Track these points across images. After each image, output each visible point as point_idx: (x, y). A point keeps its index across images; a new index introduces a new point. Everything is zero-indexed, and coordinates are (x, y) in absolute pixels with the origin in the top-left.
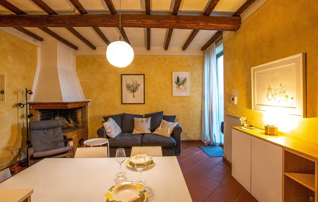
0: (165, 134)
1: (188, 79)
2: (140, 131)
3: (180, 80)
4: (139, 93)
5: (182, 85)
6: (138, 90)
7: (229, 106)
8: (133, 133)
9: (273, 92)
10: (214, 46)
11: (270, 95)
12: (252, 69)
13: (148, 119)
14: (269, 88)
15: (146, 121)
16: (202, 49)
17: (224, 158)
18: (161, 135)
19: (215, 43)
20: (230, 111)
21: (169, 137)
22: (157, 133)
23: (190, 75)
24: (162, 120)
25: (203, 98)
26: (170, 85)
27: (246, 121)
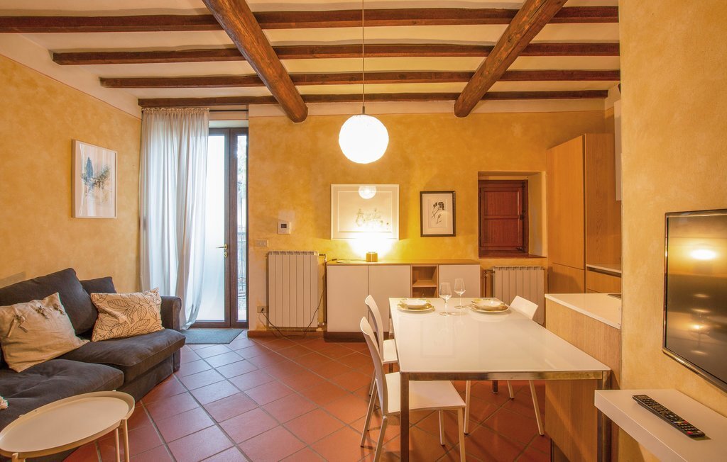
0: (150, 325)
1: (112, 172)
3: (95, 172)
5: (99, 186)
7: (267, 239)
8: (20, 368)
9: (365, 217)
10: (205, 116)
11: (360, 220)
12: (333, 186)
13: (51, 301)
14: (360, 213)
15: (56, 309)
16: (143, 103)
17: (253, 332)
18: (135, 332)
19: (210, 111)
20: (271, 246)
21: (163, 328)
22: (117, 332)
23: (118, 161)
24: (95, 296)
25: (142, 223)
26: (64, 181)
27: (325, 255)
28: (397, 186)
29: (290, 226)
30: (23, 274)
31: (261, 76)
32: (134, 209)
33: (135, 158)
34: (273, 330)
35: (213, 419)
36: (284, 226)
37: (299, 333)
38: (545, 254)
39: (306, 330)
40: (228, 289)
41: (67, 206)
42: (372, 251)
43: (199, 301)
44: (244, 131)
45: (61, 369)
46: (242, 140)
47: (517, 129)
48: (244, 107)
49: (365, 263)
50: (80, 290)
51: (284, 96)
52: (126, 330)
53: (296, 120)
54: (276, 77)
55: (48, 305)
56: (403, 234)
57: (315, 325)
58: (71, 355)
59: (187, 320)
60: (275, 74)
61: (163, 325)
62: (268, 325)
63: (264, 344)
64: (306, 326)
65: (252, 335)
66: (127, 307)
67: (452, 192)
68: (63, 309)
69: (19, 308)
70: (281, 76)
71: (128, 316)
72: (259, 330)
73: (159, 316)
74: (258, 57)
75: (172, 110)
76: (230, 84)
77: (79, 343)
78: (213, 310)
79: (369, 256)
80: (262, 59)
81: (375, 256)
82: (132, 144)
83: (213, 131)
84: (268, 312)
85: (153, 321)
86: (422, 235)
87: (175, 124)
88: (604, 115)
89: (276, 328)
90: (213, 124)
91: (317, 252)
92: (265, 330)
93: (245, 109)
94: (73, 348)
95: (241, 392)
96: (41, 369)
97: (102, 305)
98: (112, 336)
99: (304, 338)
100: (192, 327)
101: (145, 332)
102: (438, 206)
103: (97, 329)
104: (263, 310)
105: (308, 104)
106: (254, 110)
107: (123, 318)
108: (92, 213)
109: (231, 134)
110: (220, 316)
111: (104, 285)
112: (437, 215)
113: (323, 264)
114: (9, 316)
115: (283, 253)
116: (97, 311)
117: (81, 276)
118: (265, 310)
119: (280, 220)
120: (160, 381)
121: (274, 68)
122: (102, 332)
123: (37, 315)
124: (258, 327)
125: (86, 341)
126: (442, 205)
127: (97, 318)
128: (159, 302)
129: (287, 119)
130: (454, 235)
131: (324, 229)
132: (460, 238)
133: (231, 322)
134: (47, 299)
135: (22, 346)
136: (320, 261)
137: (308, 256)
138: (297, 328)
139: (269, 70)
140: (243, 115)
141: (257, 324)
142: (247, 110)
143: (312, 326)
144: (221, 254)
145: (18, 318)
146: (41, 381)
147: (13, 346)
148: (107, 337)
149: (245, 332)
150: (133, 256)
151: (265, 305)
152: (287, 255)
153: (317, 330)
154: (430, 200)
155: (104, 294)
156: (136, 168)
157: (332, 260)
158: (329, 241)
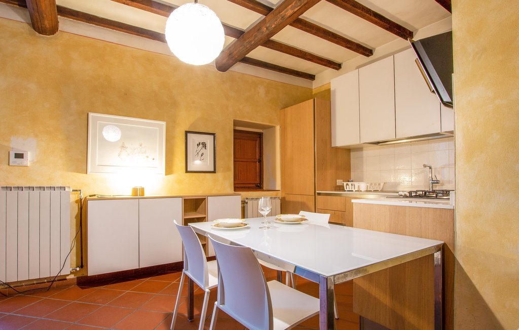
9: (129, 151)
11: (124, 154)
12: (91, 115)
14: (123, 147)
27: (80, 191)
28: (164, 123)
29: (29, 156)
36: (20, 156)
37: (41, 286)
38: (278, 187)
39: (52, 281)
42: (138, 185)
47: (262, 91)
49: (132, 197)
56: (169, 170)
57: (67, 271)
64: (54, 275)
67: (213, 134)
79: (135, 191)
81: (142, 190)
86: (187, 171)
88: (312, 92)
91: (69, 187)
99: (48, 289)
102: (201, 146)
105: (60, 18)
112: (200, 154)
113: (77, 202)
115: (19, 188)
119: (14, 149)
126: (204, 145)
130: (214, 172)
131: (80, 162)
132: (219, 175)
136: (74, 198)
137: (58, 191)
138: (39, 279)
143: (62, 273)
152: (26, 191)
153: (67, 278)
154: (194, 139)
157: (90, 196)
158: (85, 175)
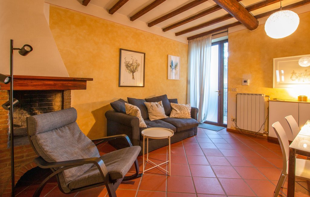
0: (187, 116)
1: (179, 64)
2: (159, 116)
3: (173, 64)
4: (139, 74)
5: (175, 69)
6: (137, 71)
7: (237, 88)
8: (152, 120)
9: (297, 75)
10: (210, 38)
11: (294, 77)
12: (274, 59)
13: (160, 103)
14: (293, 73)
15: (161, 105)
16: (189, 39)
17: (229, 129)
18: (182, 117)
19: (212, 35)
20: (238, 91)
21: (191, 118)
22: (176, 116)
23: (181, 60)
24: (172, 104)
25: (188, 82)
26: (165, 68)
27: (269, 96)
29: (249, 81)
30: (155, 95)
31: (230, 13)
32: (185, 77)
33: (186, 59)
34: (239, 130)
35: (204, 154)
36: (245, 81)
37: (252, 134)
39: (256, 134)
40: (219, 109)
41: (166, 76)
42: (303, 94)
43: (207, 112)
44: (226, 41)
45: (160, 122)
46: (226, 45)
48: (226, 30)
49: (297, 101)
50: (168, 101)
51: (243, 18)
52: (179, 116)
53: (251, 29)
54: (236, 10)
55: (159, 104)
57: (262, 132)
58: (163, 120)
59: (203, 119)
60: (236, 9)
61: (191, 117)
62: (236, 127)
63: (233, 135)
64: (257, 131)
65: (228, 130)
66: (180, 109)
68: (163, 106)
69: (152, 103)
70: (239, 9)
71: (180, 111)
72: (232, 129)
73: (190, 113)
74: (226, 4)
75: (198, 39)
76: (218, 21)
77: (166, 117)
78: (213, 117)
79: (300, 98)
80: (228, 4)
81: (305, 98)
82: (185, 54)
83: (213, 44)
84: (236, 121)
85: (188, 114)
87: (199, 44)
89: (240, 129)
90: (213, 41)
91: (264, 95)
92: (235, 129)
93: (227, 31)
94: (164, 118)
95: (218, 149)
96: (156, 121)
97: (173, 107)
98: (175, 117)
99: (255, 137)
100: (205, 122)
101: (185, 118)
103: (171, 114)
104: (234, 120)
105: (259, 20)
106: (230, 30)
107: (179, 112)
108: (174, 78)
109: (221, 43)
110: (216, 120)
111: (175, 101)
113: (267, 101)
114: (150, 105)
115: (245, 94)
116: (172, 108)
117: (169, 98)
118: (235, 120)
119: (243, 79)
120: (189, 137)
121: (235, 6)
122: (173, 115)
123: (156, 106)
124: (231, 127)
125: (168, 117)
127: (172, 111)
128: (190, 108)
129: (247, 30)
131: (269, 82)
133: (220, 123)
134: (159, 102)
135: (152, 114)
136: (266, 99)
137: (258, 96)
138: (251, 131)
139: (232, 8)
140: (226, 33)
141: (232, 126)
142: (228, 31)
143: (260, 132)
144: (217, 94)
145: (152, 106)
146: (155, 124)
147: (150, 114)
148: (173, 117)
149: (225, 129)
150: (185, 93)
151: (235, 118)
152: (247, 96)
153: (263, 135)
155: (174, 104)
156: (186, 62)
157: (274, 99)
158: (272, 89)
